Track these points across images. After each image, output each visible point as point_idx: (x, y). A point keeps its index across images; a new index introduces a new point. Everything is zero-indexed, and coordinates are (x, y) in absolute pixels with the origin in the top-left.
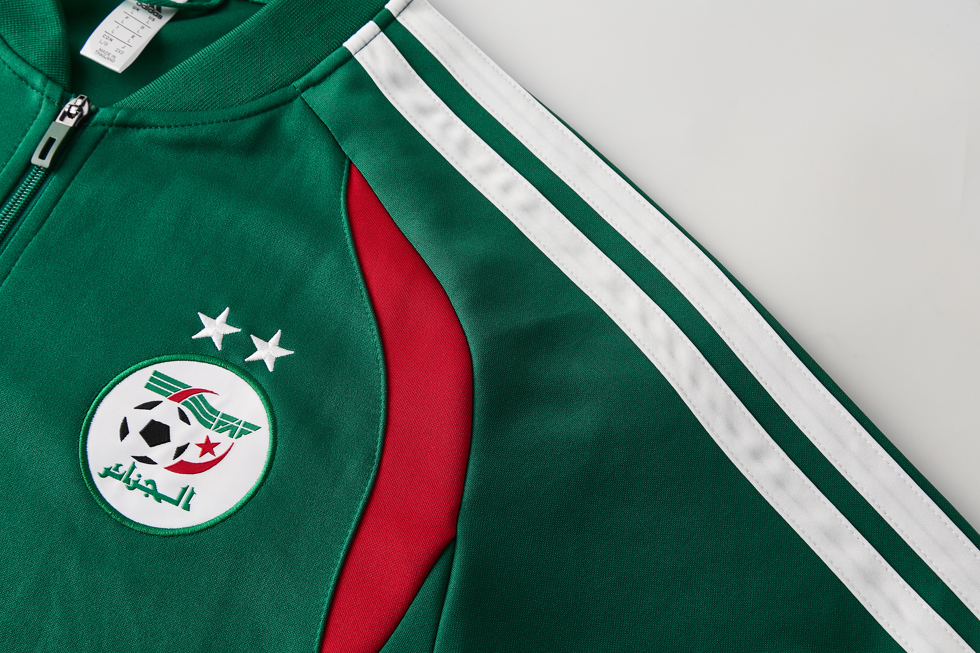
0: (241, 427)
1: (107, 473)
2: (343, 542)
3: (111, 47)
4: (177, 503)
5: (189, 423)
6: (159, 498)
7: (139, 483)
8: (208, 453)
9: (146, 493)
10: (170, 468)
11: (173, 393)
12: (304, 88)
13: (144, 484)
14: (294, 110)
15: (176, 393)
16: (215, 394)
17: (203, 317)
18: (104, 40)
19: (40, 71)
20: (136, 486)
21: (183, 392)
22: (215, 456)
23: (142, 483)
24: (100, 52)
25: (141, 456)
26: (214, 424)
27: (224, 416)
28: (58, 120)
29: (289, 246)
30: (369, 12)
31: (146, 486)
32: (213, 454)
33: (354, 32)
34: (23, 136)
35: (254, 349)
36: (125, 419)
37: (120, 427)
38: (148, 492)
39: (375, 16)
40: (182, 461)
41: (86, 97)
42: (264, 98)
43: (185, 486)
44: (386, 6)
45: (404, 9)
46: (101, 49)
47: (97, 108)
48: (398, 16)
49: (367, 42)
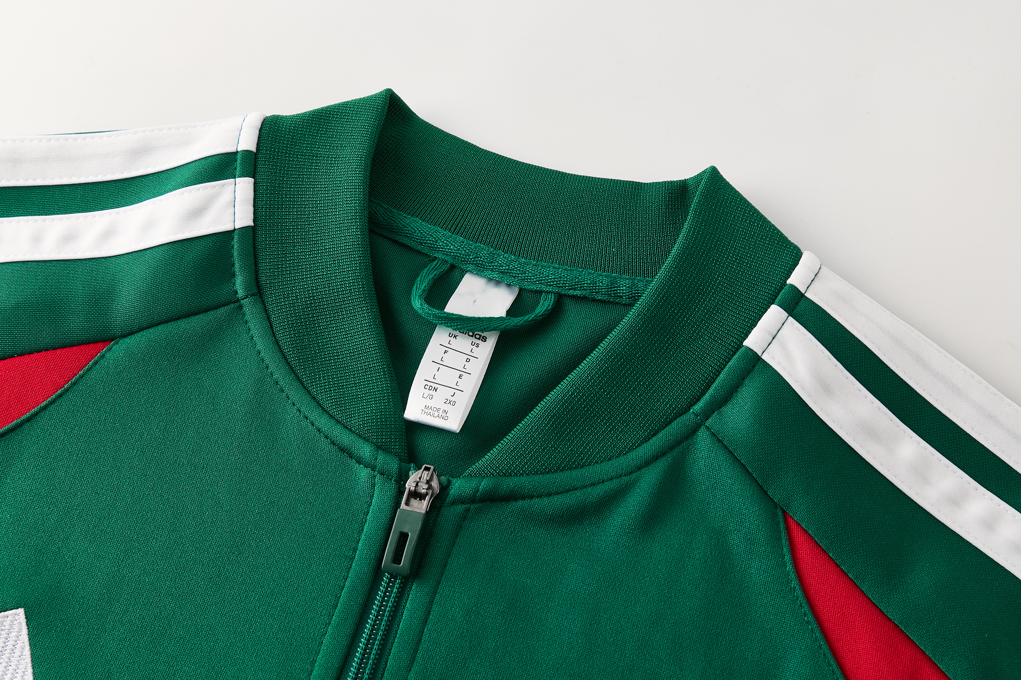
3: (439, 400)
12: (707, 413)
14: (700, 445)
18: (427, 392)
19: (366, 440)
24: (426, 410)
28: (403, 506)
29: (738, 649)
30: (768, 293)
33: (754, 324)
34: (360, 532)
39: (776, 297)
41: (432, 467)
42: (660, 435)
44: (789, 281)
45: (812, 281)
46: (427, 407)
47: (449, 480)
48: (807, 292)
49: (775, 334)
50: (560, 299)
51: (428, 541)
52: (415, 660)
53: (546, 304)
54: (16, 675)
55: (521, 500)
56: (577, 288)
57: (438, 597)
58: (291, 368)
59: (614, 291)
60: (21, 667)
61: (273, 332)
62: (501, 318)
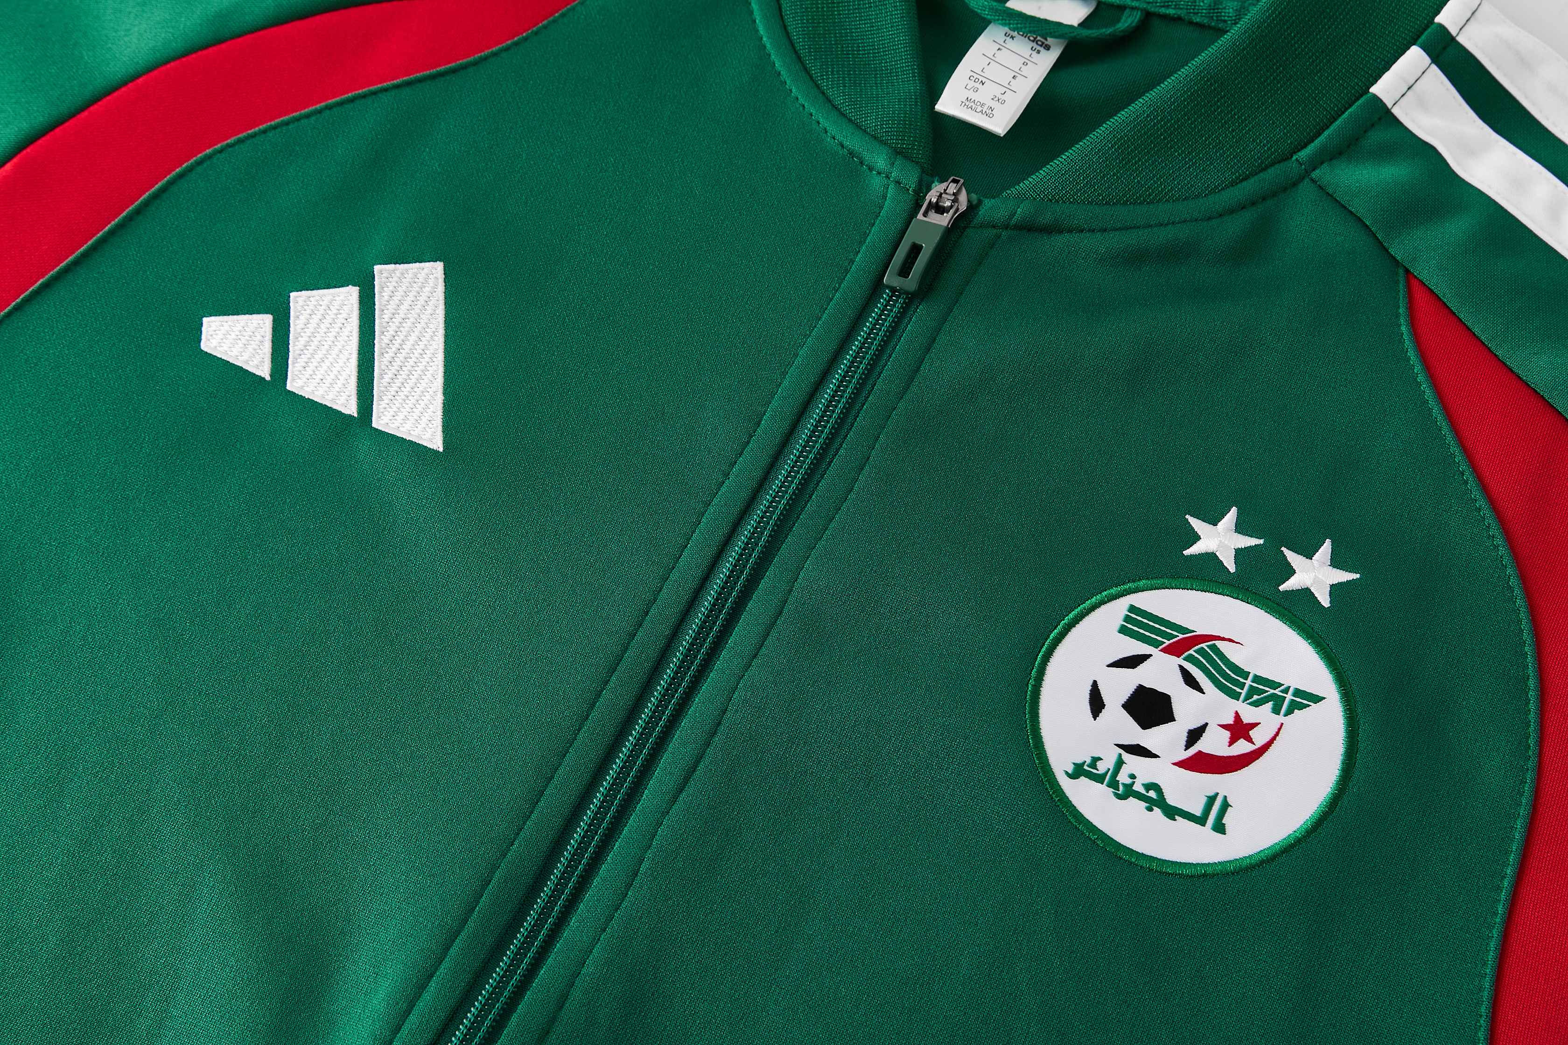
0: (1289, 697)
1: (1078, 772)
2: (1499, 888)
3: (984, 95)
4: (1201, 821)
5: (1201, 691)
6: (1171, 812)
7: (1133, 788)
8: (1242, 740)
9: (1147, 805)
10: (1182, 764)
11: (1167, 642)
12: (1316, 162)
13: (1143, 791)
14: (1300, 199)
15: (1171, 641)
16: (1237, 643)
17: (1195, 523)
18: (971, 84)
19: (883, 144)
20: (1128, 793)
21: (1181, 639)
22: (1254, 744)
23: (1138, 787)
24: (967, 103)
25: (1130, 744)
26: (1244, 692)
27: (1257, 679)
28: (920, 216)
30: (1409, 30)
31: (1146, 794)
32: (1250, 740)
33: (1387, 68)
34: (861, 243)
35: (1290, 572)
36: (1095, 684)
37: (1088, 697)
38: (1151, 804)
39: (1419, 37)
40: (1200, 753)
41: (962, 180)
42: (1252, 180)
43: (1211, 794)
44: (1437, 20)
45: (1467, 21)
46: (969, 99)
47: (980, 199)
48: (1460, 34)
49: (1411, 84)
50: (1148, 16)
51: (943, 263)
52: (909, 388)
53: (1130, 20)
54: (425, 334)
55: (1068, 233)
56: (1171, 6)
57: (947, 325)
58: (799, 58)
59: (1217, 13)
60: (431, 326)
61: (781, 15)
62: (1071, 27)
